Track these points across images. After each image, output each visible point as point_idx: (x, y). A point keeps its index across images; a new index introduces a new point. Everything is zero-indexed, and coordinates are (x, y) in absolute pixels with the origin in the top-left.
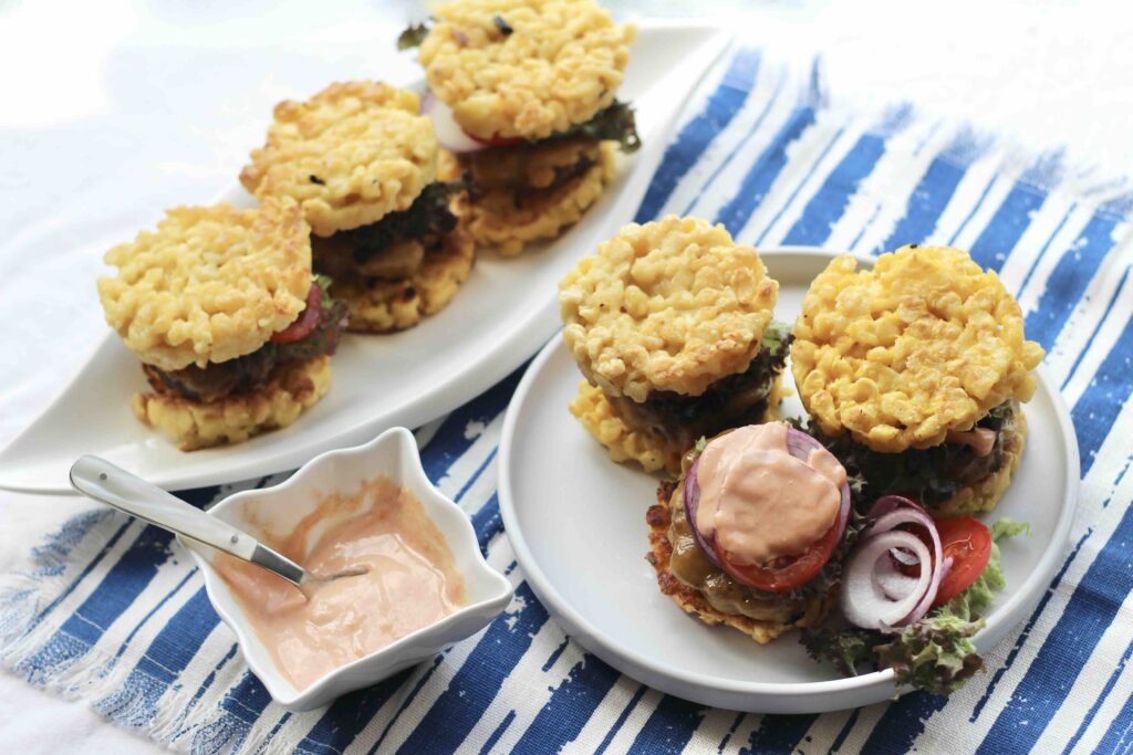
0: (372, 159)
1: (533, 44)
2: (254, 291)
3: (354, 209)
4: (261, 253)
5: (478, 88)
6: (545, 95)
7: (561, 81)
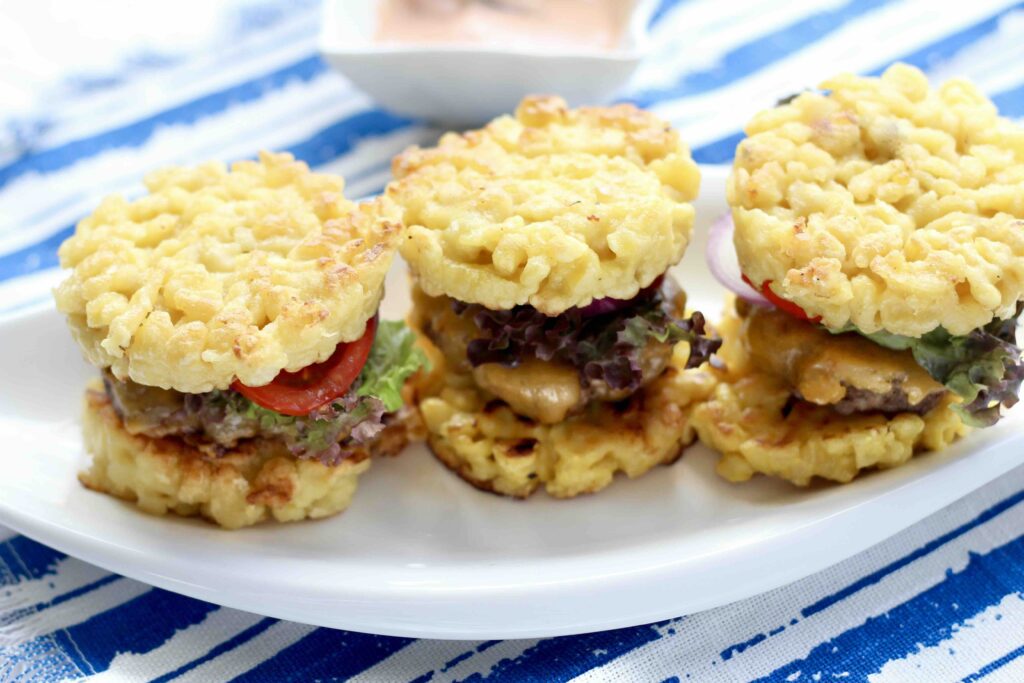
0: (547, 217)
1: (912, 187)
2: (236, 308)
3: (474, 273)
4: (301, 264)
5: (785, 204)
6: (860, 261)
7: (899, 256)
